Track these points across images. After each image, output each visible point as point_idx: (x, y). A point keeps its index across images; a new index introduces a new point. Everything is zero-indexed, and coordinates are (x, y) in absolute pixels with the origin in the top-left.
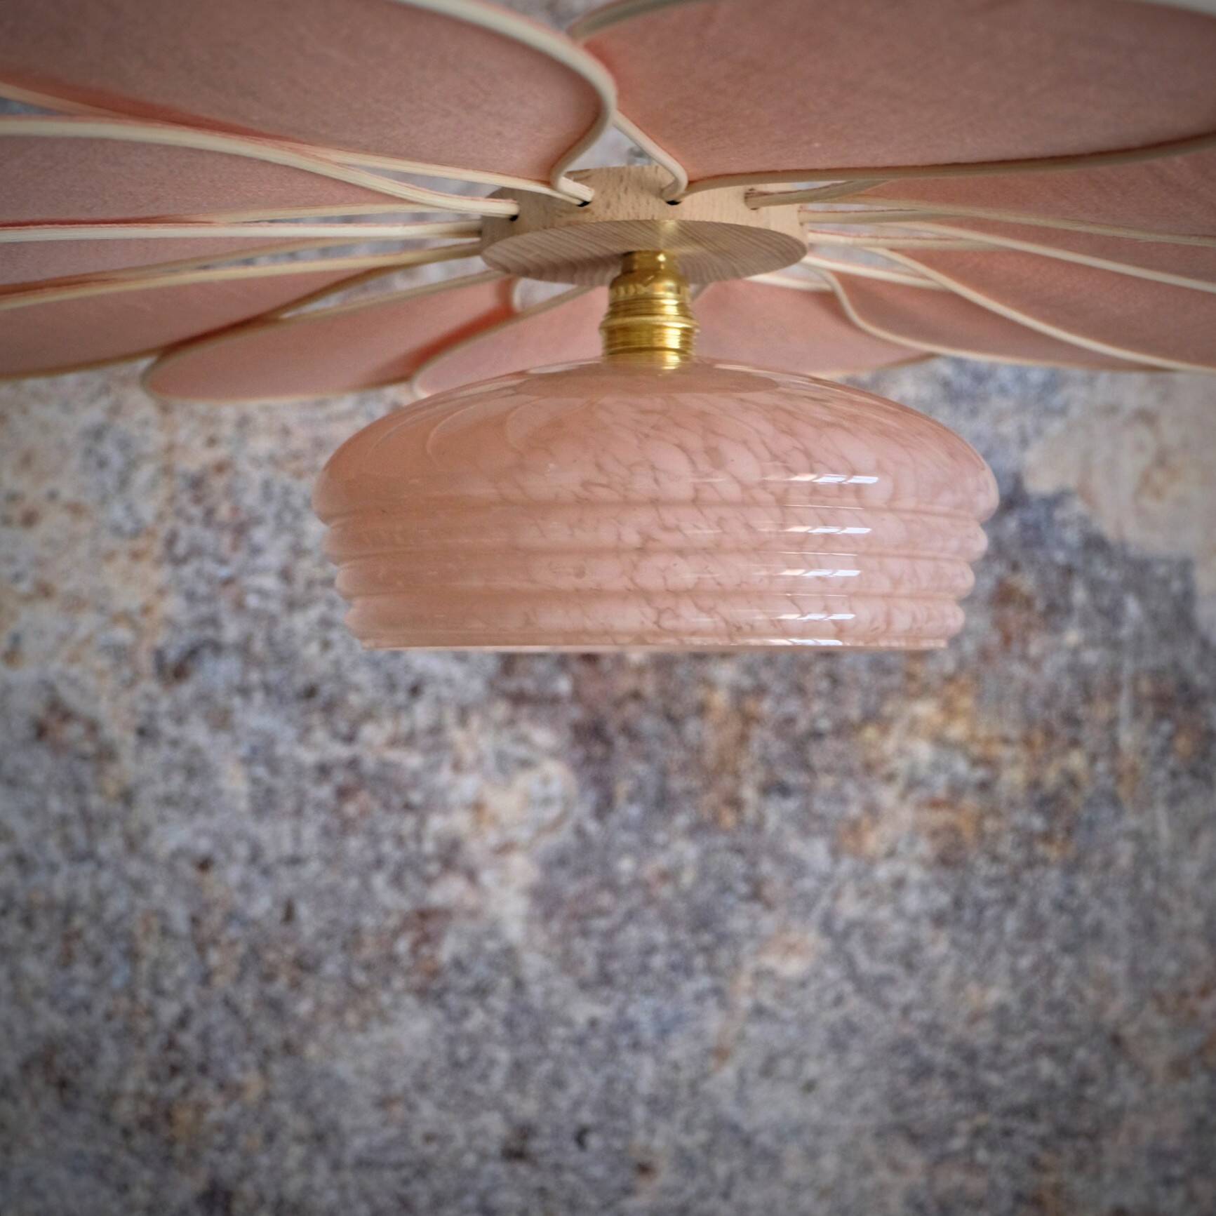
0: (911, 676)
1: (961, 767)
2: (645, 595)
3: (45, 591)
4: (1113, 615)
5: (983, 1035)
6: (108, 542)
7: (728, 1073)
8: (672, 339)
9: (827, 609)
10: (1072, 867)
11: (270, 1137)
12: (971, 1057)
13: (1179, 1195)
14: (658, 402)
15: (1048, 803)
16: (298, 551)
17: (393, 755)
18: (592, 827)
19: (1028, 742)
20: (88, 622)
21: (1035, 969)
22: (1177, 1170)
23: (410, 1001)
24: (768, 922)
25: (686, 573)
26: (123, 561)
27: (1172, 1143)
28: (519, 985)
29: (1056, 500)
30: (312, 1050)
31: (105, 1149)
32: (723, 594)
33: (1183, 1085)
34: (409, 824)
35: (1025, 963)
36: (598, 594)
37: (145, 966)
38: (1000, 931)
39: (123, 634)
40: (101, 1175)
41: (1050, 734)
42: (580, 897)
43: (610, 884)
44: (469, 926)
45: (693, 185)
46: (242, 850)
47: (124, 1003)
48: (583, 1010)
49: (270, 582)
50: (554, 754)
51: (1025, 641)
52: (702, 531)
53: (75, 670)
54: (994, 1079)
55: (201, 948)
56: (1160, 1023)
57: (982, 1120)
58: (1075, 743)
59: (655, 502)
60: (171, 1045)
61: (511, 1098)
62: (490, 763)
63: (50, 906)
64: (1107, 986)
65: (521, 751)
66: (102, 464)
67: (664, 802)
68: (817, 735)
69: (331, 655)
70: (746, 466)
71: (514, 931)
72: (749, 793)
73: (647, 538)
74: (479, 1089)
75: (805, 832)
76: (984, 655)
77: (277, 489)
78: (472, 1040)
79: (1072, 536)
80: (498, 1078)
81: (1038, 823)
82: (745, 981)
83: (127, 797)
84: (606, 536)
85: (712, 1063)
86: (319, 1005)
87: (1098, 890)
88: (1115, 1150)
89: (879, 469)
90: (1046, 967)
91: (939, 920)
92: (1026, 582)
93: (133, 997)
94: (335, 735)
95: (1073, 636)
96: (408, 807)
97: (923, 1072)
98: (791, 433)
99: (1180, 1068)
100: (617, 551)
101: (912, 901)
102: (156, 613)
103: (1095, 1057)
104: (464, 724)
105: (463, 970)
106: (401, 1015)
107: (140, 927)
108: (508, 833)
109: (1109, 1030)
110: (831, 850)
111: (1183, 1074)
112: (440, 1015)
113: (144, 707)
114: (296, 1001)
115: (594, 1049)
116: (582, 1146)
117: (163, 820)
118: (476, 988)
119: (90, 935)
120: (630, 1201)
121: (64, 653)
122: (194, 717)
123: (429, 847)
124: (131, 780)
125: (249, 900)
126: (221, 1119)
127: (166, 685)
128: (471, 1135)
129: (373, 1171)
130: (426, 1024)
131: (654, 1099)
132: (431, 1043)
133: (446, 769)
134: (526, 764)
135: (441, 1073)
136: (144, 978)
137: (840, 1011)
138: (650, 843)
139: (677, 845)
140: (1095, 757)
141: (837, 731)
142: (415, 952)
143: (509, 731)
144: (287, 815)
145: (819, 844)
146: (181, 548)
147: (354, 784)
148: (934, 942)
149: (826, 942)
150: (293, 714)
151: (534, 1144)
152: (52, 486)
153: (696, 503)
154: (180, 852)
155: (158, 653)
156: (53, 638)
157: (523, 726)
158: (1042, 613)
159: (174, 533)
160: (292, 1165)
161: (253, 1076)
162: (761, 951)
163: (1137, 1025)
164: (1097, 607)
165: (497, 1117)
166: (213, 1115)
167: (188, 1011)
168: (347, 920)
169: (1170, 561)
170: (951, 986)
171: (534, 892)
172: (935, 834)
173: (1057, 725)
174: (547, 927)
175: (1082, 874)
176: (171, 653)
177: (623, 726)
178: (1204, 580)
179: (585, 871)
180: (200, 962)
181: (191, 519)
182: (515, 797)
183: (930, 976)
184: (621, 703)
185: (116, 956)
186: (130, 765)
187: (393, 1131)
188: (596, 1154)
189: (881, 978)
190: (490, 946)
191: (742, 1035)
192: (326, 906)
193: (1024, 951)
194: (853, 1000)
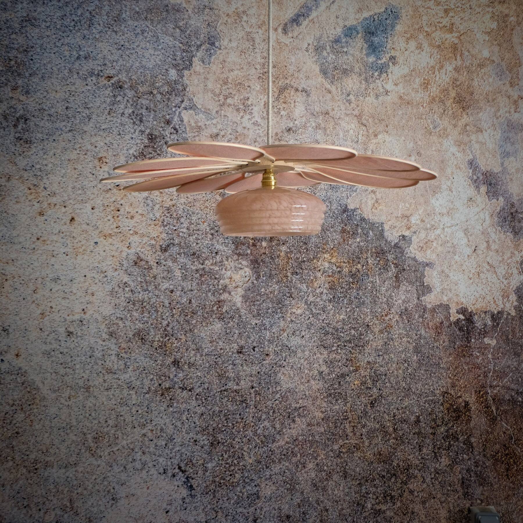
0: (324, 249)
1: (335, 268)
2: (270, 224)
3: (136, 233)
4: (367, 235)
5: (340, 325)
6: (149, 222)
7: (285, 334)
8: (273, 183)
9: (298, 226)
10: (358, 289)
11: (187, 349)
12: (337, 330)
13: (381, 358)
14: (271, 194)
15: (353, 276)
16: (191, 223)
17: (212, 267)
18: (255, 282)
19: (348, 262)
20: (145, 239)
21: (350, 311)
22: (381, 353)
23: (217, 320)
24: (293, 302)
25: (276, 220)
26: (153, 226)
27: (380, 347)
28: (240, 316)
29: (354, 210)
30: (196, 331)
31: (152, 353)
32: (282, 224)
33: (382, 335)
34: (216, 281)
36: (263, 224)
37: (159, 313)
38: (344, 304)
39: (153, 242)
40: (151, 358)
41: (353, 261)
42: (253, 297)
43: (260, 295)
44: (229, 304)
45: (276, 160)
46: (180, 288)
47: (155, 321)
48: (254, 322)
49: (185, 230)
50: (247, 267)
51: (348, 241)
52: (278, 214)
53: (142, 250)
54: (342, 335)
55: (171, 309)
56: (377, 322)
57: (339, 343)
58: (359, 263)
59: (271, 210)
60: (165, 329)
61: (239, 340)
62: (233, 269)
63: (139, 301)
64: (366, 314)
65: (240, 266)
66: (148, 205)
67: (271, 276)
68: (304, 261)
69: (198, 246)
70: (285, 204)
71: (239, 305)
72: (289, 274)
73: (270, 215)
74: (232, 339)
75: (301, 283)
76: (339, 244)
77: (186, 211)
78: (230, 328)
79: (358, 218)
80: (236, 336)
81: (351, 280)
82: (289, 315)
83: (155, 277)
84: (264, 215)
85: (282, 332)
86: (197, 321)
87: (364, 294)
88: (367, 350)
89: (305, 204)
90: (353, 311)
91: (330, 301)
92: (348, 228)
93: (157, 320)
94: (200, 263)
95: (358, 240)
96: (216, 278)
97: (327, 333)
98: (292, 199)
99: (381, 332)
100: (266, 217)
101: (324, 297)
102: (160, 237)
103: (364, 330)
104: (227, 260)
105: (228, 313)
106: (215, 323)
107: (158, 306)
108: (237, 284)
109: (366, 324)
110: (307, 286)
111: (382, 333)
112: (223, 323)
113: (158, 258)
114: (192, 321)
115: (256, 330)
116: (254, 350)
117: (163, 282)
118: (231, 317)
119: (147, 307)
120: (264, 362)
121: (140, 246)
122: (169, 260)
123: (220, 287)
124: (155, 274)
125: (181, 299)
126: (176, 346)
127: (163, 253)
128: (230, 349)
129: (209, 356)
130: (220, 325)
131: (269, 340)
132: (221, 329)
133: (224, 270)
134: (241, 269)
135: (224, 336)
136: (159, 316)
137: (309, 321)
138: (268, 285)
139: (274, 286)
140: (363, 266)
141: (308, 261)
142: (217, 310)
143: (237, 262)
144: (189, 281)
145: (304, 285)
146: (165, 223)
147: (204, 274)
148: (329, 306)
149: (306, 306)
150: (190, 259)
151: (244, 350)
152: (137, 210)
153: (277, 210)
154: (166, 289)
155: (161, 246)
156: (138, 243)
157: (240, 260)
158: (352, 235)
159: (164, 220)
160: (192, 355)
161: (183, 337)
162: (292, 308)
163: (372, 323)
164: (364, 233)
165: (236, 345)
166: (175, 345)
167: (169, 323)
168: (203, 303)
169: (379, 223)
170: (333, 315)
171: (243, 296)
172: (329, 283)
173: (355, 259)
174: (246, 304)
175: (360, 291)
176: (164, 246)
177: (262, 260)
178: (386, 227)
179: (254, 292)
180: (171, 313)
181: (167, 217)
182: (238, 276)
183: (328, 313)
184: (261, 255)
185: (153, 312)
186: (155, 271)
187: (213, 348)
188: (257, 352)
189: (318, 314)
190: (234, 308)
191: (288, 326)
192: (198, 300)
193: (348, 307)
194: (312, 319)
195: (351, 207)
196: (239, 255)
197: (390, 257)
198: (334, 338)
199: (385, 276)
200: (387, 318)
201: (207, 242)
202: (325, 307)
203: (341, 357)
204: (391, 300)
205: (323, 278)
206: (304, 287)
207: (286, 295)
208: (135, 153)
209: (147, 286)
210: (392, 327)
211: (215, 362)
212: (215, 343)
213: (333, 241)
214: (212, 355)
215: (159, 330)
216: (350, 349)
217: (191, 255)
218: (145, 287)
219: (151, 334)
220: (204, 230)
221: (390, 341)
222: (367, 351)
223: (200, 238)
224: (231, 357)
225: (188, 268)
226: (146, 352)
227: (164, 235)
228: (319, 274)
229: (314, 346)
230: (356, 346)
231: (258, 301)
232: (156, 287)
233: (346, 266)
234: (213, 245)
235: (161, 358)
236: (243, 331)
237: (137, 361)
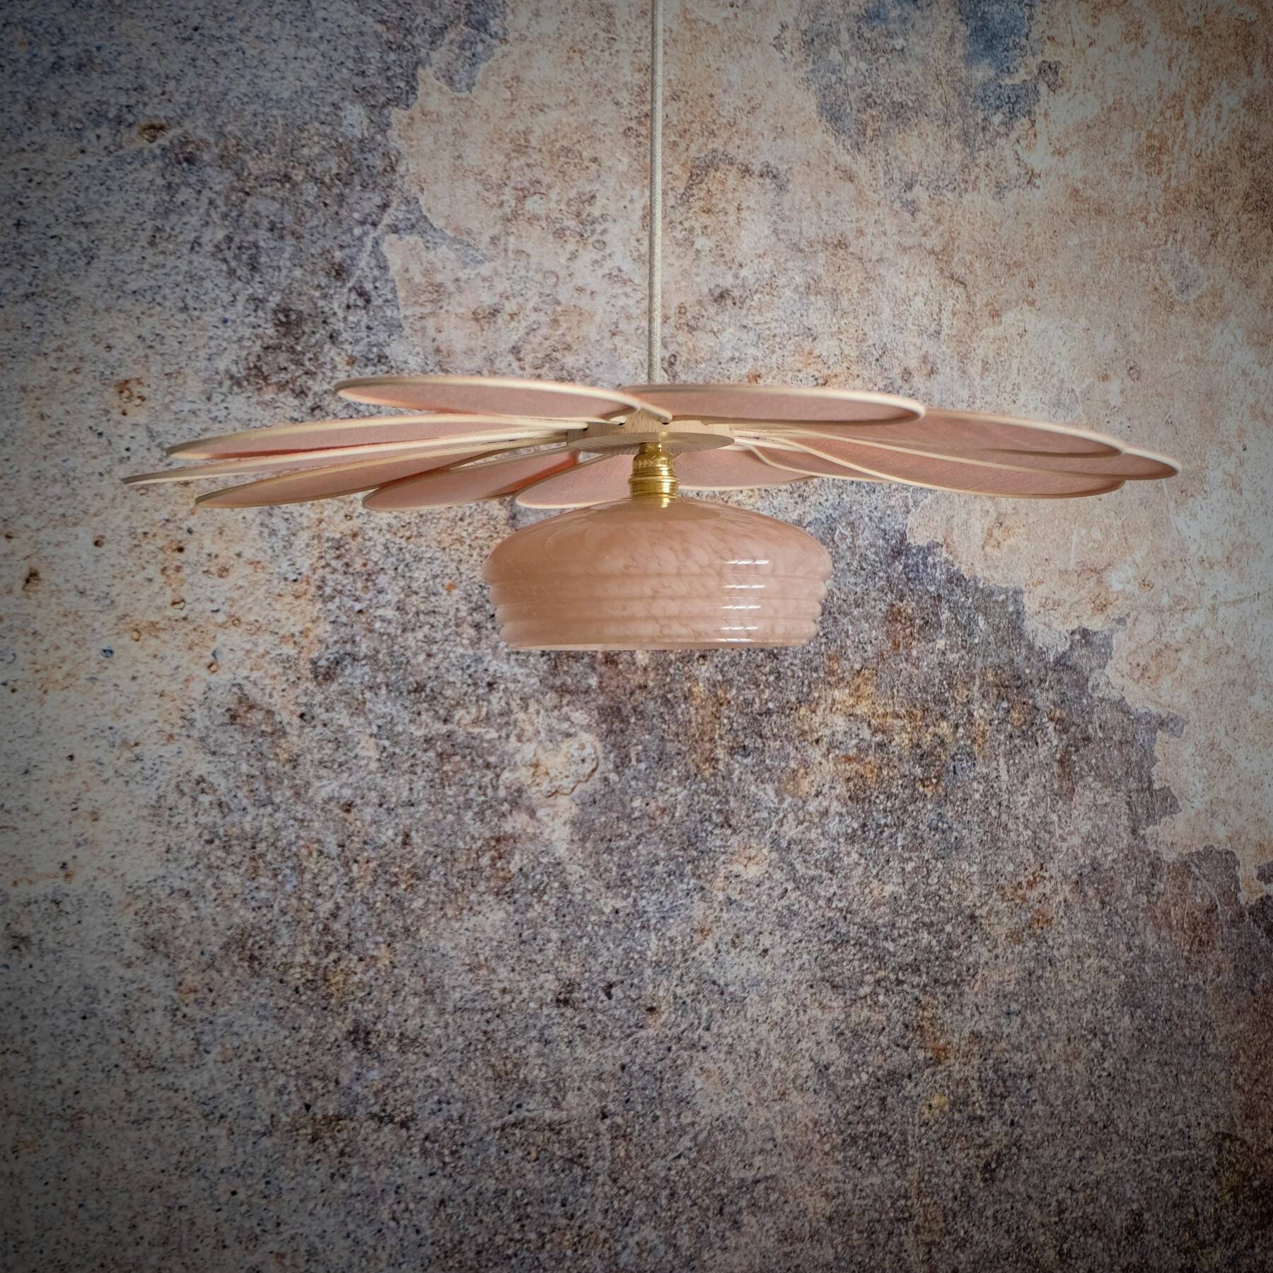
0: (832, 672)
1: (866, 733)
2: (656, 619)
3: (236, 621)
4: (968, 628)
5: (882, 916)
6: (278, 587)
7: (709, 944)
8: (666, 488)
10: (942, 801)
11: (396, 992)
12: (874, 932)
13: (1017, 1021)
14: (659, 525)
16: (410, 591)
17: (476, 730)
18: (613, 777)
19: (910, 714)
20: (265, 641)
21: (916, 870)
22: (1014, 1007)
23: (490, 898)
24: (734, 841)
25: (673, 608)
26: (289, 599)
27: (1011, 988)
28: (565, 886)
29: (929, 550)
30: (423, 932)
31: (282, 1003)
32: (692, 618)
33: (1018, 948)
34: (490, 775)
35: (910, 867)
36: (632, 618)
37: (308, 876)
38: (895, 848)
39: (289, 650)
40: (279, 1019)
41: (925, 710)
42: (605, 825)
43: (628, 818)
44: (530, 846)
45: (675, 418)
46: (373, 797)
47: (294, 901)
48: (609, 903)
49: (390, 613)
50: (588, 728)
51: (908, 647)
52: (681, 587)
53: (255, 675)
54: (890, 946)
55: (346, 864)
56: (1002, 906)
57: (881, 974)
58: (943, 716)
59: (659, 575)
60: (326, 928)
61: (560, 964)
62: (543, 735)
63: (243, 837)
64: (966, 881)
65: (565, 726)
66: (273, 533)
67: (662, 760)
68: (768, 713)
69: (433, 662)
70: (702, 556)
71: (561, 850)
72: (720, 753)
73: (656, 592)
74: (539, 958)
75: (760, 780)
76: (881, 656)
77: (394, 551)
78: (533, 924)
79: (940, 575)
80: (551, 950)
81: (918, 771)
82: (720, 882)
83: (294, 762)
84: (636, 591)
85: (697, 938)
86: (428, 902)
87: (959, 816)
88: (972, 994)
90: (925, 869)
91: (851, 838)
92: (909, 606)
93: (300, 899)
94: (437, 717)
95: (941, 644)
96: (488, 766)
97: (841, 942)
98: (723, 540)
99: (1015, 937)
100: (641, 598)
101: (833, 826)
102: (311, 635)
103: (959, 931)
104: (525, 708)
105: (526, 877)
106: (484, 908)
107: (304, 852)
108: (556, 783)
109: (968, 912)
110: (777, 792)
111: (1019, 941)
112: (511, 909)
113: (304, 699)
114: (411, 900)
115: (617, 930)
116: (609, 996)
117: (319, 778)
118: (535, 890)
119: (269, 857)
120: (642, 1033)
121: (248, 663)
122: (339, 706)
123: (502, 793)
124: (296, 750)
125: (379, 831)
126: (361, 981)
127: (319, 685)
128: (533, 990)
129: (466, 1015)
130: (502, 914)
131: (658, 964)
132: (505, 927)
133: (513, 739)
134: (568, 735)
135: (512, 948)
136: (307, 886)
137: (785, 902)
138: (654, 788)
139: (672, 790)
140: (957, 726)
141: (781, 710)
142: (493, 865)
143: (556, 713)
144: (404, 773)
145: (770, 788)
146: (328, 591)
147: (450, 750)
148: (849, 854)
149: (774, 855)
150: (407, 703)
151: (576, 995)
152: (238, 549)
153: (679, 574)
154: (331, 799)
155: (314, 662)
156: (240, 654)
157: (565, 709)
158: (921, 628)
159: (323, 580)
160: (410, 1011)
161: (383, 952)
162: (731, 862)
163: (986, 908)
164: (958, 623)
165: (551, 977)
166: (356, 979)
167: (338, 907)
168: (446, 845)
169: (1007, 591)
170: (860, 884)
171: (575, 823)
172: (848, 780)
173: (931, 705)
174: (584, 847)
175: (949, 807)
176: (323, 663)
177: (634, 709)
178: (1030, 604)
179: (610, 808)
180: (346, 874)
181: (334, 571)
182: (560, 759)
183: (846, 877)
184: (632, 693)
185: (288, 871)
186: (295, 740)
187: (479, 988)
188: (619, 1001)
189: (813, 879)
190: (545, 860)
191: (717, 919)
192: (432, 835)
193: (910, 859)
194: (793, 895)
195: (918, 539)
196: (562, 690)
197: (1044, 699)
198: (865, 958)
199: (1026, 758)
200: (1034, 894)
201: (460, 650)
202: (836, 856)
203: (888, 1019)
204: (1047, 837)
205: (829, 766)
206: (767, 794)
207: (710, 819)
208: (234, 369)
209: (269, 789)
210: (1049, 921)
211: (485, 1033)
212: (483, 972)
213: (860, 647)
214: (474, 1009)
215: (306, 930)
216: (917, 992)
217: (409, 692)
218: (263, 793)
219: (279, 943)
220: (452, 612)
221: (1044, 968)
222: (969, 998)
223: (439, 636)
224: (535, 1016)
225: (399, 734)
226: (263, 1000)
227: (324, 629)
228: (815, 754)
229: (800, 983)
230: (936, 981)
231: (621, 836)
232: (297, 794)
233: (903, 728)
234: (478, 660)
235: (311, 1019)
236: (573, 933)
237: (235, 1029)
